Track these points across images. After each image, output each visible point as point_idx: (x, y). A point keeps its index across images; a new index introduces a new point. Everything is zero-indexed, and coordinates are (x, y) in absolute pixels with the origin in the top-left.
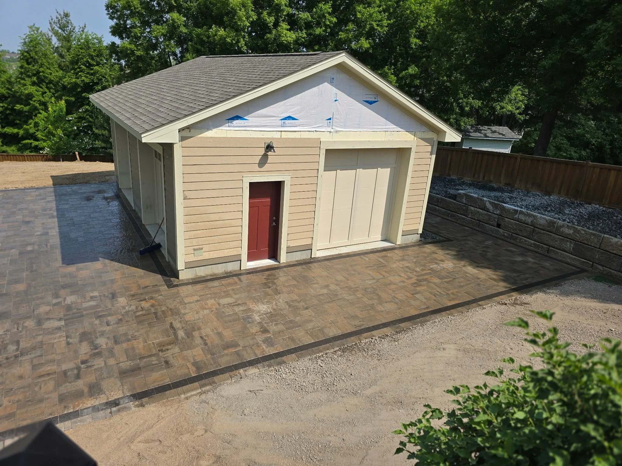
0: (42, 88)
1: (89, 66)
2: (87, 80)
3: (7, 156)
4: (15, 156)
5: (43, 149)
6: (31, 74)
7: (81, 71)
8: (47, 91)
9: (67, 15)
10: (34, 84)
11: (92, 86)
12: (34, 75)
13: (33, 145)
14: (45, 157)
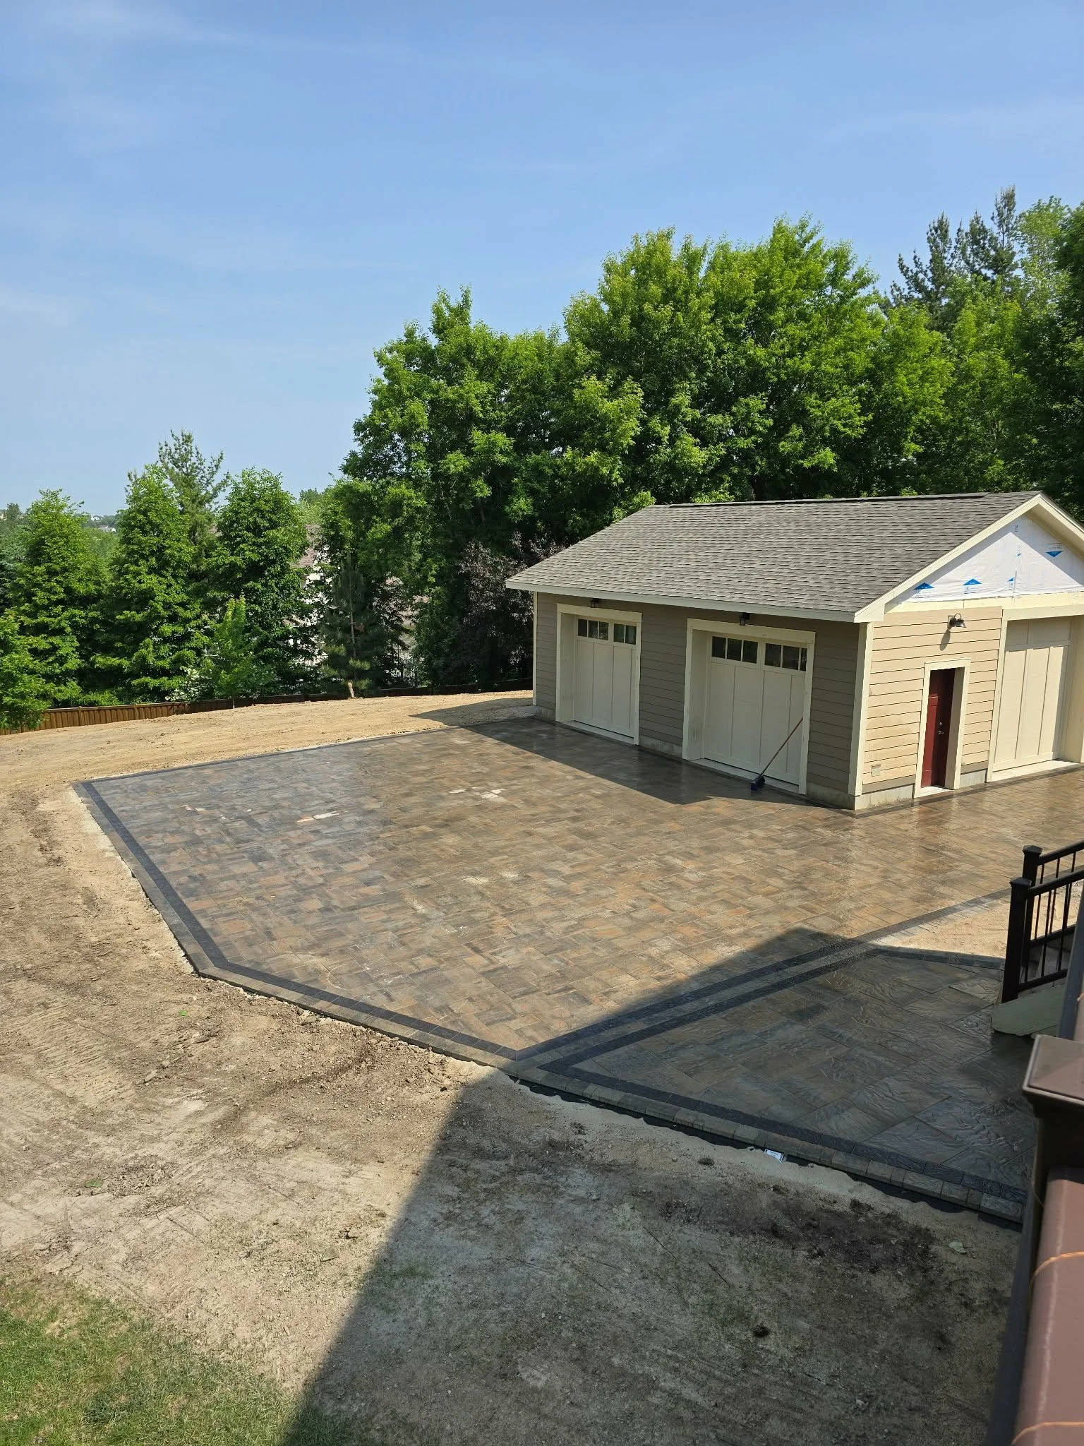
0: (166, 577)
1: (257, 530)
2: (255, 557)
3: (99, 710)
4: (116, 709)
5: (169, 692)
6: (147, 553)
7: (244, 542)
8: (173, 582)
9: (188, 439)
10: (151, 570)
11: (264, 568)
12: (152, 553)
13: (151, 686)
14: (175, 707)
